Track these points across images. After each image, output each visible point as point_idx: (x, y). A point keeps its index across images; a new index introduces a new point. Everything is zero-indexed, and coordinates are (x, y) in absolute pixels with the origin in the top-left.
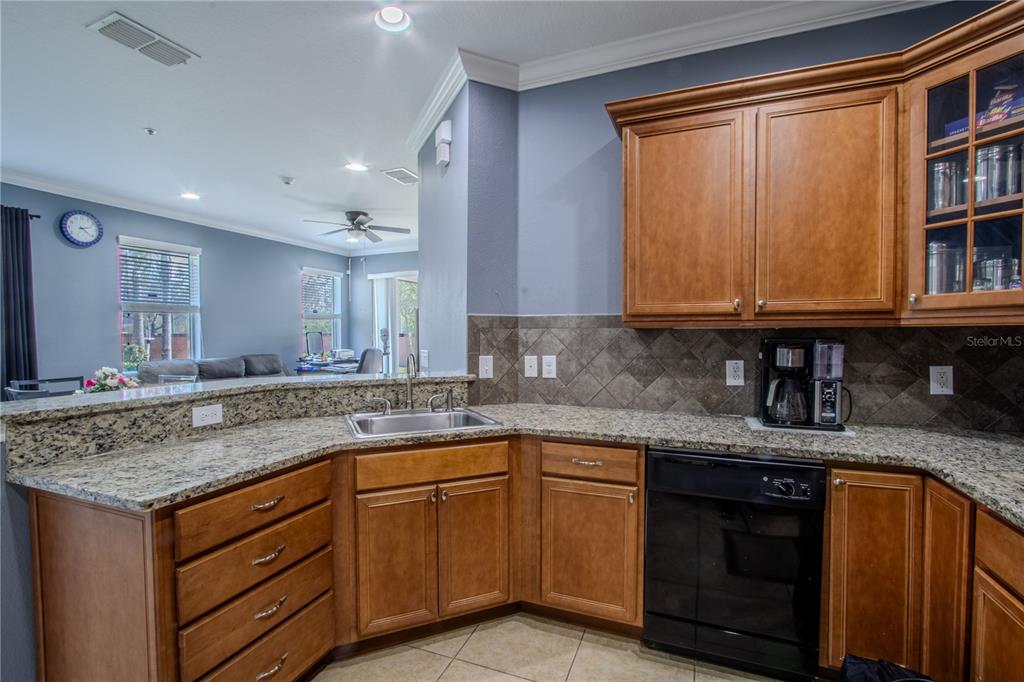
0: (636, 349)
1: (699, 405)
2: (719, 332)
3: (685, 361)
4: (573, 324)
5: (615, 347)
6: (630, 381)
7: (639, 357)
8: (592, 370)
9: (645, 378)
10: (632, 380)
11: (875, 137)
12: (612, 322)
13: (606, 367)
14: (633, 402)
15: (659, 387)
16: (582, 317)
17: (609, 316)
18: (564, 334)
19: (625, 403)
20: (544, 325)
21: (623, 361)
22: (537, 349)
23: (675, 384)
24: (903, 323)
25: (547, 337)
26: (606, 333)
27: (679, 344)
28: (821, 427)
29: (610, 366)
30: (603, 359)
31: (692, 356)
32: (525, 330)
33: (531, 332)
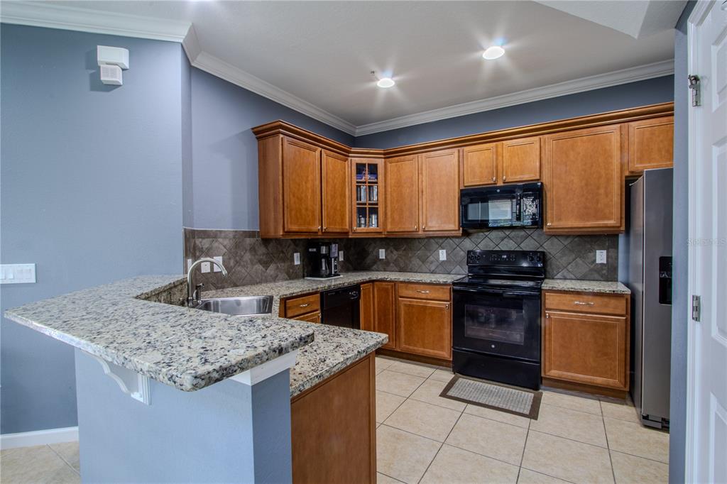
0: (262, 250)
1: (287, 276)
2: (292, 240)
3: (281, 255)
4: (231, 236)
5: (253, 249)
6: (259, 267)
7: (264, 254)
8: (242, 263)
9: (266, 264)
10: (261, 267)
11: (345, 173)
12: (251, 234)
13: (249, 261)
14: (262, 279)
15: (271, 270)
16: (236, 231)
17: (249, 232)
18: (226, 242)
19: (258, 280)
20: (213, 236)
21: (257, 257)
22: (209, 253)
23: (278, 267)
24: (350, 237)
25: (216, 245)
26: (248, 241)
27: (279, 246)
28: (335, 275)
29: (251, 260)
30: (248, 256)
31: (283, 252)
32: (200, 240)
33: (205, 241)
